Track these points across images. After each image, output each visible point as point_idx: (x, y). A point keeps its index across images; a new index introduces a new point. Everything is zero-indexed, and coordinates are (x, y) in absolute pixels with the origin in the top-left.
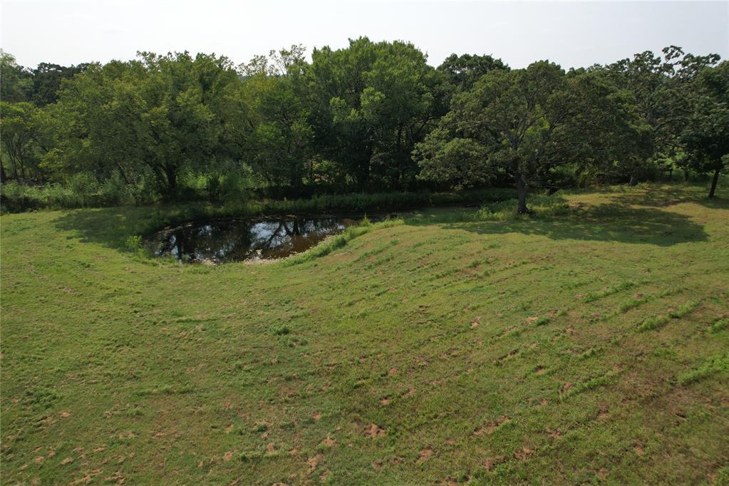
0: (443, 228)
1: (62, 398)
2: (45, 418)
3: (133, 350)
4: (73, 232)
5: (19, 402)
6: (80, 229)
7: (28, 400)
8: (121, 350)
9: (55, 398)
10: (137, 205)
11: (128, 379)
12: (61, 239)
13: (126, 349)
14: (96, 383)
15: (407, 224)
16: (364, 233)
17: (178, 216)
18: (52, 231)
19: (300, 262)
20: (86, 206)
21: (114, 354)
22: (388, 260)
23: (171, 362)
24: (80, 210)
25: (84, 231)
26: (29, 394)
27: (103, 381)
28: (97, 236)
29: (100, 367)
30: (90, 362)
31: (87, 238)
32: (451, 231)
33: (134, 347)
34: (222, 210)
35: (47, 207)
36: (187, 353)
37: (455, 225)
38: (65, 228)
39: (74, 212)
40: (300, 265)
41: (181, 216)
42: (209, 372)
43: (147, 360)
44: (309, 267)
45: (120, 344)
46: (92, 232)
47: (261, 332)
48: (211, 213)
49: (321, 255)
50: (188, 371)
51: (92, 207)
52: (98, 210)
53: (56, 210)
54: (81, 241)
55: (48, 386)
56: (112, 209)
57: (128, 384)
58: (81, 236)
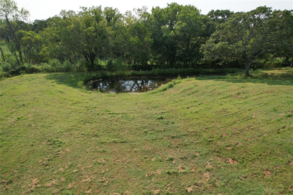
0: (215, 81)
1: (65, 143)
2: (59, 151)
3: (91, 124)
4: (53, 80)
5: (46, 144)
6: (56, 79)
7: (49, 143)
8: (86, 125)
9: (61, 143)
10: (78, 72)
11: (93, 136)
12: (49, 83)
13: (88, 124)
14: (78, 137)
15: (197, 79)
16: (179, 82)
17: (96, 76)
18: (45, 80)
19: (155, 93)
20: (57, 72)
21: (83, 126)
22: (196, 92)
23: (111, 130)
24: (55, 73)
25: (58, 80)
26: (49, 141)
27: (81, 137)
28: (64, 82)
29: (79, 131)
30: (73, 129)
31: (59, 83)
32: (220, 82)
33: (91, 123)
34: (114, 74)
35: (41, 72)
36: (117, 126)
37: (220, 80)
38: (50, 79)
39: (52, 74)
40: (156, 94)
41: (97, 76)
42: (131, 134)
43: (99, 129)
44: (160, 95)
45: (85, 122)
46: (61, 81)
47: (149, 118)
48: (109, 75)
49: (163, 90)
50: (121, 134)
51: (59, 72)
52: (62, 73)
53: (45, 73)
54: (57, 84)
55: (57, 138)
56: (68, 73)
57: (93, 139)
58: (57, 82)
